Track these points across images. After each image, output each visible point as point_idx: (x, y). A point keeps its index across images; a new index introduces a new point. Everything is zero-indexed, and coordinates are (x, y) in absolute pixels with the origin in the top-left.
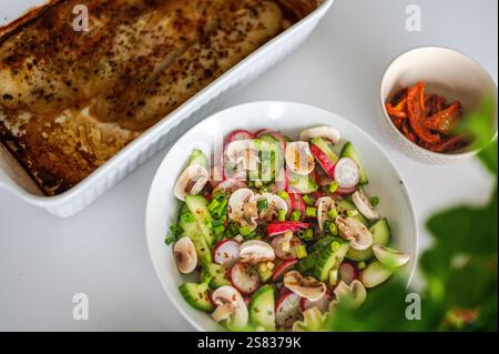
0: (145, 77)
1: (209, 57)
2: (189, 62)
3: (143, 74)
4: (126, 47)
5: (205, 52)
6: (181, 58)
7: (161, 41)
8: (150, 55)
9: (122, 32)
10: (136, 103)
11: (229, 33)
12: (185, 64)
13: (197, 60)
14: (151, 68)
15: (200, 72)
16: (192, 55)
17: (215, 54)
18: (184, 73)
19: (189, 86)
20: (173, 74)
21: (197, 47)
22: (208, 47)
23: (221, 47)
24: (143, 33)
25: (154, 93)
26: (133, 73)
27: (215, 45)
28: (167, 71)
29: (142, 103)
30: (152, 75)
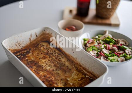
1: (55, 54)
3: (59, 66)
4: (51, 67)
5: (54, 54)
6: (55, 59)
8: (53, 64)
9: (46, 68)
11: (49, 50)
12: (57, 58)
13: (56, 56)
15: (59, 56)
16: (54, 56)
17: (55, 53)
18: (59, 58)
19: (63, 58)
21: (52, 55)
23: (53, 51)
24: (47, 64)
25: (65, 64)
27: (52, 52)
28: (58, 61)
29: (67, 67)
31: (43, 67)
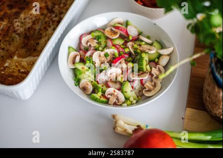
0: (34, 34)
1: (56, 16)
2: (49, 21)
3: (32, 33)
4: (21, 26)
5: (53, 15)
6: (45, 21)
7: (34, 19)
8: (32, 25)
9: (16, 22)
10: (35, 45)
11: (59, 5)
12: (48, 23)
13: (52, 19)
14: (35, 30)
15: (55, 23)
16: (49, 18)
17: (58, 15)
18: (49, 26)
20: (45, 28)
21: (49, 15)
22: (54, 13)
23: (59, 11)
24: (25, 19)
25: (40, 38)
26: (28, 34)
27: (56, 11)
28: (42, 28)
29: (38, 44)
30: (37, 32)
31: (16, 18)
